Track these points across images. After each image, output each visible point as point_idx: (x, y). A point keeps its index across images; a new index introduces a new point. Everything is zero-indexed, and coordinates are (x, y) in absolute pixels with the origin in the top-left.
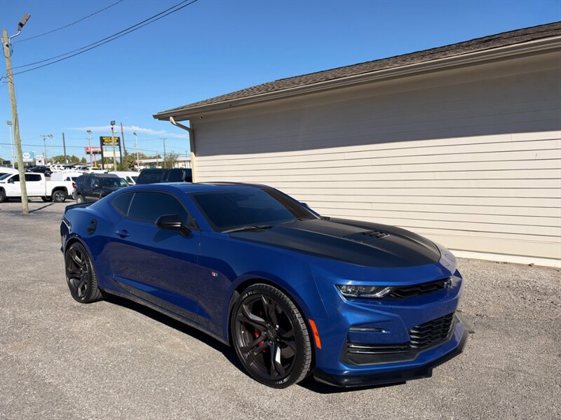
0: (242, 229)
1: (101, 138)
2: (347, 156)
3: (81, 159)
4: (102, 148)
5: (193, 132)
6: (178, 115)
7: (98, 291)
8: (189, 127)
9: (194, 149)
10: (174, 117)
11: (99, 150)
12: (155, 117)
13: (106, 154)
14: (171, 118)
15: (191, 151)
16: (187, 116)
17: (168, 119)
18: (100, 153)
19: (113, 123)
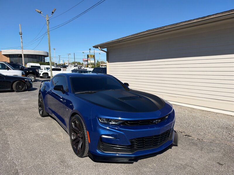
1: (88, 55)
3: (81, 63)
4: (88, 59)
5: (108, 53)
6: (102, 46)
8: (106, 51)
9: (108, 60)
10: (100, 47)
13: (89, 61)
14: (99, 47)
15: (107, 61)
16: (106, 46)
17: (97, 48)
19: (90, 49)
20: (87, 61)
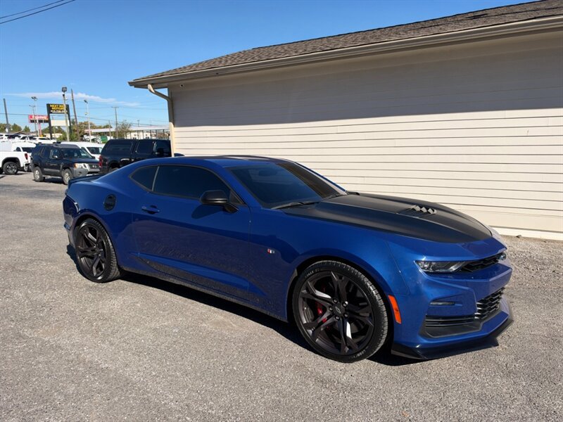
0: (290, 205)
1: (48, 105)
2: (340, 130)
3: (23, 128)
4: (49, 116)
5: (171, 101)
6: (156, 82)
7: (117, 269)
8: (167, 95)
10: (152, 84)
11: (45, 118)
12: (131, 84)
13: (54, 123)
14: (150, 86)
15: (170, 121)
16: (166, 84)
17: (145, 86)
18: (46, 121)
19: (64, 90)
20: (49, 121)
